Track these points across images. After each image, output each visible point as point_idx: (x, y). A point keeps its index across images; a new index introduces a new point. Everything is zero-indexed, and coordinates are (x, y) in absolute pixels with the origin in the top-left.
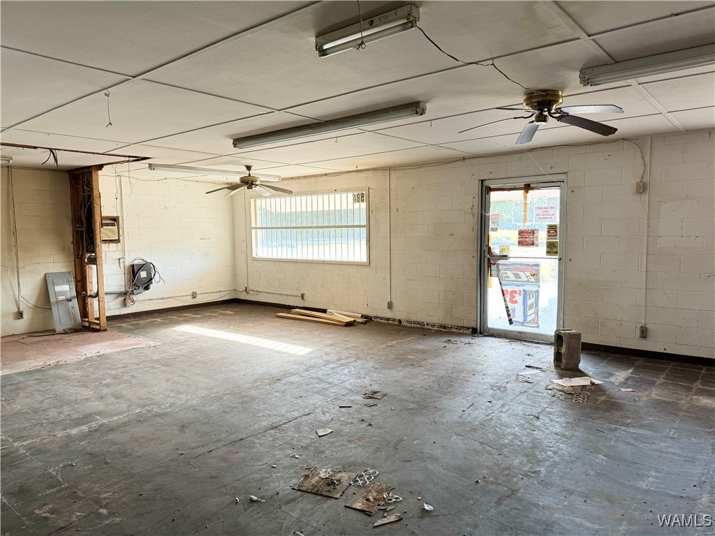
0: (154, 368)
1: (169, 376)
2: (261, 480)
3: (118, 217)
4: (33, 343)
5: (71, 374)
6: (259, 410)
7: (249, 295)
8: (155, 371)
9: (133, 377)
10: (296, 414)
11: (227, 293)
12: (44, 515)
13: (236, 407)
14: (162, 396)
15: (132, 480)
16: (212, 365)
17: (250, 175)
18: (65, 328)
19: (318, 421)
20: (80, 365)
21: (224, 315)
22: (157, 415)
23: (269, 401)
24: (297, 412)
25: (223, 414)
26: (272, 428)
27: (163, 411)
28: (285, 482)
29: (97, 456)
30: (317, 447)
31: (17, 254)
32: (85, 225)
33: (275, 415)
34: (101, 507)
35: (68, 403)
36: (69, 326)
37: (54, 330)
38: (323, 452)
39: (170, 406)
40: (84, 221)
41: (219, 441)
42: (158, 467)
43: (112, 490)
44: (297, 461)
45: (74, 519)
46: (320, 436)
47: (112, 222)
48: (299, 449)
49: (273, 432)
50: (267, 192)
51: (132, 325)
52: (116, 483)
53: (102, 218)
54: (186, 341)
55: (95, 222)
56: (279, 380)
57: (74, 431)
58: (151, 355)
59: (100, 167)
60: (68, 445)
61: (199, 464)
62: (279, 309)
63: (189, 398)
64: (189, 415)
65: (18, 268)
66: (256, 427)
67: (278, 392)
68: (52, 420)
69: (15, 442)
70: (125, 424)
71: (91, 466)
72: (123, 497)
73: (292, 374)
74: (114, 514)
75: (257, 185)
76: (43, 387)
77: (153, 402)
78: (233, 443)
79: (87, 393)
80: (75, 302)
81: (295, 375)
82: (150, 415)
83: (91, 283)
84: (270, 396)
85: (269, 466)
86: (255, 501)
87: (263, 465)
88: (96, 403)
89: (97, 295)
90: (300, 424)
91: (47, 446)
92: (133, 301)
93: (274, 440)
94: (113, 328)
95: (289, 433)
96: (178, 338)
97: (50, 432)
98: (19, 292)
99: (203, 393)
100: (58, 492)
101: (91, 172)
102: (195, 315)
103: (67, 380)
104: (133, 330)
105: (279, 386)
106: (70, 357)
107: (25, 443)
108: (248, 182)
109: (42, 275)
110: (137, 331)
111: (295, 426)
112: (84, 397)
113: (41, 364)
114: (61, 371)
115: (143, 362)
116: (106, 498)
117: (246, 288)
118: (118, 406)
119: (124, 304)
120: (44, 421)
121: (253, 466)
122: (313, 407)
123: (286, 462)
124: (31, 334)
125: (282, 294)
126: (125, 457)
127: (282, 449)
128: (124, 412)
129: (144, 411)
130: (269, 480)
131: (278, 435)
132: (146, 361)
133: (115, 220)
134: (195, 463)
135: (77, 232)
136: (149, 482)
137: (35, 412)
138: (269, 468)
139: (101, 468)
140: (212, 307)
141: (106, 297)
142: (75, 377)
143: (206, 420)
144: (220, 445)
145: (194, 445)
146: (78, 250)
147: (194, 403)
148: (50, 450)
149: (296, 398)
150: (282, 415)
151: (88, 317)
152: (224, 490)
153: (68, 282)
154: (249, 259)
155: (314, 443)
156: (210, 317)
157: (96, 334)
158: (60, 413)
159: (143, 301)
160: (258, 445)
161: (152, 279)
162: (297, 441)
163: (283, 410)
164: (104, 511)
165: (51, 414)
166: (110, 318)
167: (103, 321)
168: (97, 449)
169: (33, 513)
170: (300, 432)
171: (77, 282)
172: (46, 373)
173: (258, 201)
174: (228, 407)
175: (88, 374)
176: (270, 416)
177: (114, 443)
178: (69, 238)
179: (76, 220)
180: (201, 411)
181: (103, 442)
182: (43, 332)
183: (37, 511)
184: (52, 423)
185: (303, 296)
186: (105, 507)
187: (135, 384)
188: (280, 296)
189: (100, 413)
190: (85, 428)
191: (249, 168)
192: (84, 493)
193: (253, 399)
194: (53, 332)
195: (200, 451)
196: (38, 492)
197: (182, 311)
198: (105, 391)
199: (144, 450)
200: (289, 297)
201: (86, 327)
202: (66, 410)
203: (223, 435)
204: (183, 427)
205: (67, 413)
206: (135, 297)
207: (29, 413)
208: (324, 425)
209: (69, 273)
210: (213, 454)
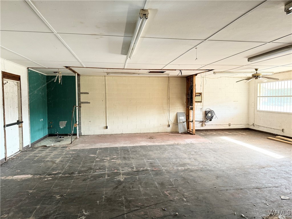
0: (210, 151)
1: (215, 156)
2: (248, 209)
3: (202, 93)
4: (172, 136)
5: (181, 148)
6: (252, 179)
7: (254, 127)
8: (210, 153)
9: (202, 153)
10: (270, 185)
11: (244, 125)
12: (167, 194)
13: (241, 175)
14: (211, 163)
15: (195, 191)
16: (233, 155)
17: (257, 73)
18: (182, 132)
19: (282, 192)
20: (185, 145)
21: (242, 134)
22: (208, 170)
23: (258, 176)
24: (271, 185)
25: (235, 176)
26: (257, 188)
27: (211, 169)
28: (259, 214)
29: (185, 179)
30: (279, 203)
31: (169, 106)
32: (190, 96)
33: (259, 183)
34: (184, 198)
35: (179, 158)
36: (183, 131)
37: (178, 132)
38: (282, 207)
39: (214, 168)
40: (190, 95)
41: (231, 187)
42: (206, 190)
43: (189, 193)
44: (267, 206)
45: (175, 199)
46: (282, 199)
47: (199, 95)
48: (269, 201)
49: (257, 190)
50: (265, 80)
51: (204, 134)
52: (190, 191)
53: (196, 93)
54: (224, 143)
55: (193, 95)
56: (264, 168)
57: (180, 168)
58: (209, 146)
59: (196, 75)
60: (177, 172)
61: (221, 193)
62: (269, 135)
63: (222, 166)
64: (221, 173)
65: (169, 110)
66: (249, 185)
67: (262, 173)
68: (174, 163)
69: (162, 167)
70: (197, 170)
71: (183, 182)
72: (192, 196)
73: (271, 167)
74: (188, 201)
75: (260, 77)
76: (173, 151)
77: (208, 164)
78: (237, 189)
79: (185, 156)
80: (186, 123)
81: (273, 167)
82: (206, 169)
83: (191, 117)
84: (258, 174)
85: (252, 204)
86: (243, 217)
87: (250, 203)
88: (188, 160)
89: (192, 121)
90: (271, 190)
91: (171, 171)
92: (205, 125)
93: (257, 194)
94: (198, 134)
95: (265, 193)
96: (221, 141)
97: (172, 166)
98: (169, 118)
99: (228, 165)
100: (172, 188)
101: (193, 77)
102: (229, 133)
103: (180, 150)
104: (204, 136)
105: (264, 170)
106: (182, 142)
107: (165, 168)
108: (256, 76)
109: (176, 113)
110: (205, 136)
111: (269, 191)
112: (184, 157)
113: (173, 143)
114: (179, 147)
115: (206, 148)
116: (186, 195)
117: (253, 124)
118: (195, 163)
119: (202, 126)
120: (171, 162)
121: (245, 202)
122: (281, 184)
123: (262, 205)
124: (172, 132)
125: (271, 128)
126: (195, 182)
127: (260, 199)
128: (197, 166)
129: (204, 167)
130: (252, 210)
131: (260, 192)
132: (207, 148)
133: (200, 94)
134: (220, 193)
135: (188, 98)
136: (202, 194)
137: (169, 159)
138: (253, 205)
139: (186, 184)
140: (237, 130)
141: (196, 122)
142: (182, 149)
143: (227, 177)
144: (232, 188)
145: (221, 185)
146: (188, 105)
147: (224, 168)
148: (171, 173)
149: (272, 178)
150: (263, 184)
151: (189, 129)
152: (230, 207)
153: (184, 116)
154: (255, 111)
155: (278, 201)
156: (235, 135)
157: (191, 135)
158: (176, 161)
159: (209, 125)
160: (249, 194)
161: (213, 117)
162: (269, 198)
163: (264, 182)
164: (185, 200)
165: (174, 160)
166: (197, 130)
167: (194, 131)
168: (186, 177)
169: (164, 192)
170: (271, 194)
171: (186, 116)
172: (174, 146)
173: (262, 85)
174: (238, 174)
175: (186, 149)
176: (257, 183)
177: (192, 176)
178: (185, 101)
179: (187, 94)
180: (226, 173)
181: (188, 175)
182: (175, 132)
183: (165, 192)
184: (174, 164)
185: (283, 130)
186: (185, 198)
187: (202, 156)
188: (270, 129)
189: (188, 164)
190: (183, 168)
191: (256, 70)
192: (180, 191)
193: (250, 173)
194: (178, 133)
195: (223, 188)
196: (166, 186)
197: (224, 131)
198: (192, 156)
199: (202, 182)
200: (275, 130)
201: (188, 132)
202: (178, 160)
203: (234, 185)
204: (217, 177)
205: (178, 161)
206: (206, 123)
207: (168, 159)
208: (285, 194)
209: (184, 113)
210: (228, 191)
